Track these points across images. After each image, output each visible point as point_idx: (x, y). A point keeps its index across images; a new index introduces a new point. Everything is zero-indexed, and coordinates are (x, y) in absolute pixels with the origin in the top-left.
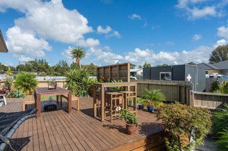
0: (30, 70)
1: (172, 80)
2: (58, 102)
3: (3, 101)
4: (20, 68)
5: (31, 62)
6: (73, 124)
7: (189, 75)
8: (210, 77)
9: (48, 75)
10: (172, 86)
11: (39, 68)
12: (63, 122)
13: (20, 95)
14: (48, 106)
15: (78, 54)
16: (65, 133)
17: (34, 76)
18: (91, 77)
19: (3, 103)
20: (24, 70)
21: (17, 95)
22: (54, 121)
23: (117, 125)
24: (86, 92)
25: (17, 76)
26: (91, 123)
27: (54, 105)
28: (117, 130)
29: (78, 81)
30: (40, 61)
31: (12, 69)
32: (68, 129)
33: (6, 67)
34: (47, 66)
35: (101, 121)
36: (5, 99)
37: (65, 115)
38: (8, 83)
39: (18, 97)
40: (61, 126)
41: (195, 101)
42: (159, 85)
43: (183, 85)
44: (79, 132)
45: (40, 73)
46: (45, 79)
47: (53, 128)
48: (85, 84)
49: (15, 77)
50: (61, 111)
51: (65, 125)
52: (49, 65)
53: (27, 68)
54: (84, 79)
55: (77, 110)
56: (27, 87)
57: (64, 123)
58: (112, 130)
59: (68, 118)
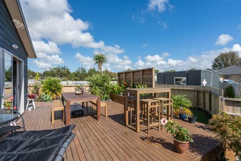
0: (54, 76)
1: (187, 85)
2: (83, 107)
3: (32, 106)
4: (46, 74)
5: (55, 69)
6: (106, 135)
7: (205, 80)
8: (224, 82)
9: (69, 79)
10: (189, 90)
11: (62, 74)
12: (94, 131)
13: (47, 99)
14: (76, 112)
15: (100, 60)
16: (101, 148)
17: (59, 81)
18: (112, 82)
19: (32, 107)
20: (50, 76)
21: (45, 99)
22: (85, 130)
23: (156, 137)
24: (108, 96)
25: (44, 81)
26: (126, 134)
27: (81, 111)
28: (161, 145)
29: (100, 85)
30: (62, 67)
31: (40, 75)
32: (103, 143)
33: (34, 73)
34: (68, 72)
35: (136, 131)
36: (34, 103)
37: (94, 123)
38: (37, 88)
39: (46, 101)
40: (95, 138)
41: (225, 107)
42: (175, 89)
43: (202, 90)
44: (118, 147)
45: (63, 78)
46: (68, 84)
47: (86, 140)
48: (107, 88)
49: (42, 82)
50: (89, 117)
51: (99, 137)
52: (70, 71)
53: (52, 74)
54: (106, 84)
55: (105, 116)
56: (54, 91)
57: (96, 134)
58: (153, 144)
59: (98, 127)
